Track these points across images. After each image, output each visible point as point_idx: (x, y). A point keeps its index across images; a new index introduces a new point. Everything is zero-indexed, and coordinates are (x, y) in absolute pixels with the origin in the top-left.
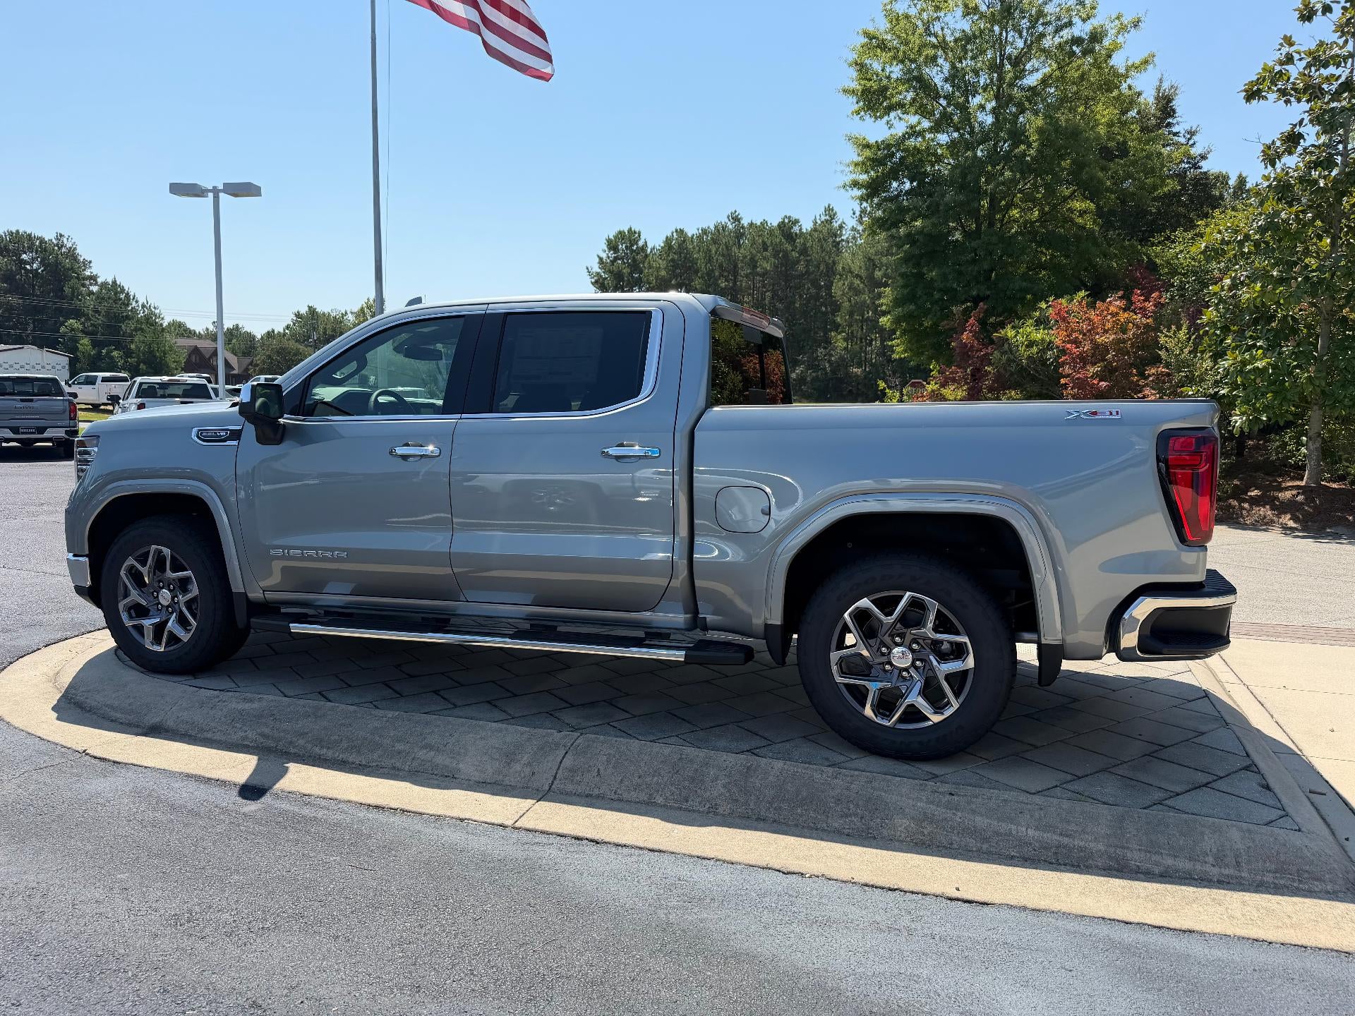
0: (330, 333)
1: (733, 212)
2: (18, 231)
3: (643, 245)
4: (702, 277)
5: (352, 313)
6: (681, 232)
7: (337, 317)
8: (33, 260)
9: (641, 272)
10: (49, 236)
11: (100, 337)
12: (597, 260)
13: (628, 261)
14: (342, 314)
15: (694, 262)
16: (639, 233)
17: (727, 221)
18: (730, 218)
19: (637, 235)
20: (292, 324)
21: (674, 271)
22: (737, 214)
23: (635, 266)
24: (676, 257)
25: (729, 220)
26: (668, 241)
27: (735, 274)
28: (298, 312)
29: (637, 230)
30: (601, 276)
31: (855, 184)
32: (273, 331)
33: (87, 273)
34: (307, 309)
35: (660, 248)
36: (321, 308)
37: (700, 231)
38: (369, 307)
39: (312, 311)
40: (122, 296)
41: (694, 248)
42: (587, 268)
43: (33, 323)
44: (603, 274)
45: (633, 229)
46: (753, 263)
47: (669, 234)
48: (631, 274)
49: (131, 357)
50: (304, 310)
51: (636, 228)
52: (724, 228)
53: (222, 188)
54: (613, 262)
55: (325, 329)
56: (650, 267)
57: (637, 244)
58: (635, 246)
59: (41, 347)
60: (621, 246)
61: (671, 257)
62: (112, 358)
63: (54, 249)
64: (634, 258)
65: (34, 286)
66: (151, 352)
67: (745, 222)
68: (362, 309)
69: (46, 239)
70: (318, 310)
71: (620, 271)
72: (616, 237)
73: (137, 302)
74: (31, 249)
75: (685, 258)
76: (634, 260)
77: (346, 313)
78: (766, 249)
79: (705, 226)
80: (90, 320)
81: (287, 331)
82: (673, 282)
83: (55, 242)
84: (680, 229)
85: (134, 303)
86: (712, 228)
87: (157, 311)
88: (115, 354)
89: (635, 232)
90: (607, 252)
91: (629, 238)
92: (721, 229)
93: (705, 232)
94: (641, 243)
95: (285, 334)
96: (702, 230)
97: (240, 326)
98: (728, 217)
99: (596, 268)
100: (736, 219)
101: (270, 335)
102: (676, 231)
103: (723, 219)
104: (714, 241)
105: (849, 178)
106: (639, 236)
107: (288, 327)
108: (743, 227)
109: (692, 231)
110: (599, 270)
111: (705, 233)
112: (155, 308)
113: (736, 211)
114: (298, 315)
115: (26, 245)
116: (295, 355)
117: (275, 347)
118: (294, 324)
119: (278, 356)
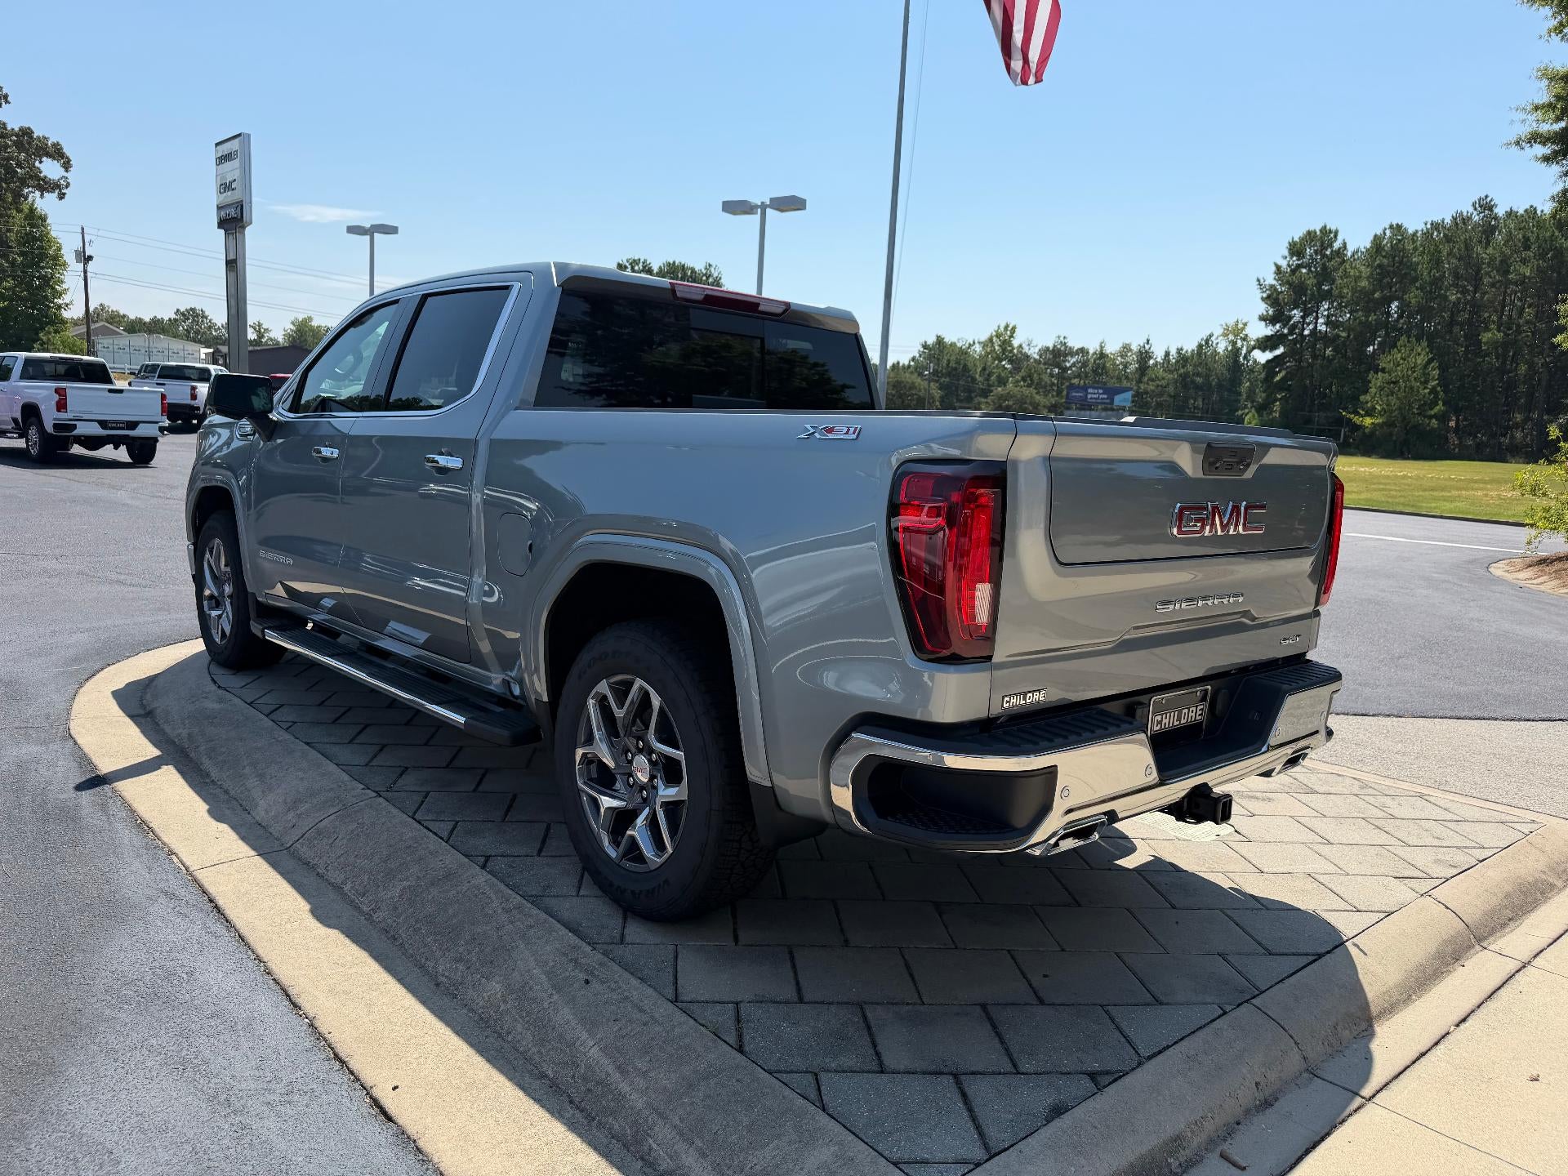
0: (954, 365)
1: (1483, 196)
2: (674, 262)
3: (1339, 249)
4: (1422, 288)
5: (979, 343)
6: (1397, 229)
9: (1333, 281)
10: (699, 266)
12: (1274, 268)
13: (1316, 270)
14: (970, 344)
15: (1413, 267)
16: (1336, 233)
17: (1471, 209)
18: (1477, 206)
19: (1332, 235)
20: (918, 355)
21: (1380, 281)
22: (1489, 199)
23: (1325, 275)
24: (1385, 261)
25: (1475, 209)
26: (1377, 240)
27: (1477, 280)
28: (926, 343)
29: (1333, 228)
30: (1276, 290)
31: (1535, 138)
32: (898, 363)
34: (935, 339)
35: (1365, 250)
36: (949, 338)
37: (1429, 226)
38: (998, 336)
41: (1415, 249)
42: (1258, 280)
44: (1278, 287)
45: (1328, 228)
46: (1504, 267)
47: (1379, 232)
48: (1319, 285)
50: (931, 340)
51: (1332, 226)
52: (1466, 220)
53: (768, 203)
54: (1293, 272)
55: (949, 361)
56: (1346, 275)
57: (1332, 247)
58: (1329, 250)
60: (1308, 250)
61: (1378, 262)
63: (701, 280)
64: (1324, 265)
67: (1500, 211)
68: (991, 340)
69: (696, 269)
70: (946, 340)
71: (1303, 283)
72: (1302, 239)
75: (1401, 262)
76: (1324, 267)
77: (974, 343)
78: (1527, 248)
79: (1437, 218)
81: (912, 363)
82: (1376, 295)
83: (704, 272)
84: (1397, 225)
86: (1448, 220)
89: (1330, 232)
90: (1288, 259)
91: (1322, 240)
92: (1461, 221)
93: (1436, 226)
94: (1336, 245)
95: (909, 366)
96: (1432, 224)
98: (1474, 205)
99: (1270, 279)
100: (1486, 206)
102: (1391, 227)
103: (1467, 208)
104: (1448, 239)
105: (1524, 130)
106: (1336, 236)
107: (913, 359)
108: (1496, 218)
109: (1415, 224)
110: (1274, 282)
111: (1437, 229)
113: (1487, 197)
114: (925, 346)
115: (680, 276)
116: (910, 388)
117: (897, 381)
118: (920, 356)
119: (893, 390)
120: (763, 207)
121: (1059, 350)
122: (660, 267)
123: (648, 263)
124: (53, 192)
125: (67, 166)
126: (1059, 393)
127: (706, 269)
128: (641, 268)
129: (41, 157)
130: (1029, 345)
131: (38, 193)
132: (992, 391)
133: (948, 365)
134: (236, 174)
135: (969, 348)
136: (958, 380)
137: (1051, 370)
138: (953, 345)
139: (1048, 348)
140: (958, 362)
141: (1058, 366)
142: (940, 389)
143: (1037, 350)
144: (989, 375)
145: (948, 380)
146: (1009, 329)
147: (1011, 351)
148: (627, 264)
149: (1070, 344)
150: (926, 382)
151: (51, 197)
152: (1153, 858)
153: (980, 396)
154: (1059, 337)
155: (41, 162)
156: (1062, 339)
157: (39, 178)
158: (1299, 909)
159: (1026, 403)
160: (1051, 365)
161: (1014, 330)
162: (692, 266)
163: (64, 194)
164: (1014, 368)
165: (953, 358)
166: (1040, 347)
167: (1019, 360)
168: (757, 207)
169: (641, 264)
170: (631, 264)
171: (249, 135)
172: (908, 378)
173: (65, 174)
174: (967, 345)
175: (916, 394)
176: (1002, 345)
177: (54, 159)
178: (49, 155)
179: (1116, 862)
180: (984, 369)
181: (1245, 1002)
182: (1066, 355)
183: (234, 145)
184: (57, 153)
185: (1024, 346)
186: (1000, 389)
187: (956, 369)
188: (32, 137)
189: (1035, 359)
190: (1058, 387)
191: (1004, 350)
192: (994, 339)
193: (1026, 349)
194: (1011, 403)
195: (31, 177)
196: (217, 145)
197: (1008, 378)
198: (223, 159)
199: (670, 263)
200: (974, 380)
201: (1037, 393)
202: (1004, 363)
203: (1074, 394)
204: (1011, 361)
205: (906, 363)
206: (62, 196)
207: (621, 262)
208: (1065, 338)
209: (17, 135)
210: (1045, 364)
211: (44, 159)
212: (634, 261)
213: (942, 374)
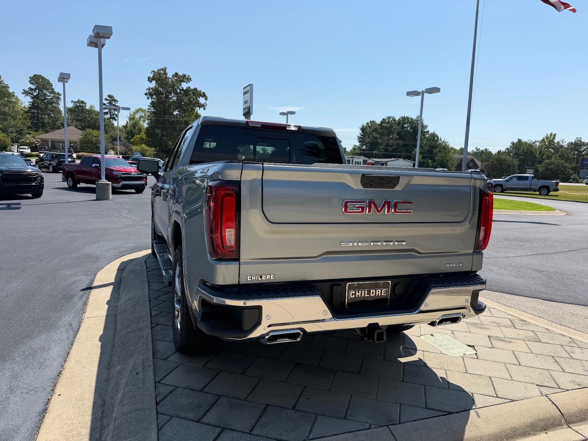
0: (526, 151)
2: (404, 116)
5: (538, 141)
7: (531, 143)
8: (408, 126)
11: (425, 155)
20: (509, 147)
28: (513, 142)
32: (500, 151)
33: (426, 130)
36: (524, 140)
38: (547, 138)
39: (520, 141)
40: (436, 138)
43: (405, 150)
49: (435, 162)
50: (516, 141)
53: (425, 91)
55: (523, 149)
59: (404, 159)
62: (428, 163)
63: (415, 122)
65: (407, 136)
66: (443, 160)
68: (543, 140)
69: (413, 118)
70: (523, 141)
73: (441, 140)
74: (407, 123)
77: (536, 141)
80: (423, 148)
81: (506, 151)
85: (440, 141)
87: (448, 144)
88: (429, 161)
95: (505, 152)
97: (488, 149)
101: (499, 152)
107: (507, 149)
112: (447, 143)
114: (513, 143)
115: (406, 121)
116: (504, 161)
117: (498, 158)
118: (511, 148)
119: (496, 162)
120: (423, 93)
121: (578, 143)
122: (399, 119)
123: (394, 117)
124: (202, 107)
125: (206, 99)
126: (577, 162)
127: (417, 118)
128: (392, 120)
129: (199, 97)
130: (562, 142)
131: (198, 108)
132: (543, 162)
133: (523, 151)
134: (248, 98)
135: (533, 144)
136: (528, 158)
137: (574, 152)
138: (526, 143)
139: (572, 143)
140: (528, 150)
141: (577, 150)
142: (519, 161)
143: (566, 144)
144: (543, 155)
145: (523, 157)
146: (553, 135)
147: (554, 145)
148: (386, 119)
149: (583, 141)
150: (512, 158)
151: (202, 109)
152: (418, 359)
153: (538, 164)
154: (578, 138)
155: (199, 98)
156: (579, 139)
157: (198, 103)
158: (466, 391)
159: (560, 167)
160: (573, 150)
161: (555, 135)
162: (411, 117)
163: (205, 108)
164: (555, 152)
165: (526, 148)
166: (568, 142)
167: (558, 148)
168: (420, 93)
169: (392, 118)
170: (388, 118)
171: (253, 84)
172: (504, 157)
173: (206, 102)
174: (532, 142)
175: (506, 163)
176: (549, 141)
177: (203, 97)
178: (202, 96)
179: (398, 359)
180: (540, 152)
181: (386, 426)
182: (581, 145)
183: (248, 88)
184: (204, 95)
185: (560, 142)
186: (547, 161)
187: (526, 153)
188: (197, 91)
189: (565, 148)
190: (577, 159)
191: (550, 144)
192: (545, 140)
193: (561, 143)
194: (552, 167)
195: (196, 103)
196: (244, 88)
197: (552, 156)
198: (245, 93)
199: (402, 117)
200: (535, 157)
201: (565, 162)
202: (550, 150)
203: (585, 162)
204: (553, 149)
205: (504, 151)
206: (204, 109)
207: (384, 118)
208: (580, 138)
209: (193, 91)
210: (570, 149)
211: (200, 97)
212: (389, 117)
213: (520, 155)
